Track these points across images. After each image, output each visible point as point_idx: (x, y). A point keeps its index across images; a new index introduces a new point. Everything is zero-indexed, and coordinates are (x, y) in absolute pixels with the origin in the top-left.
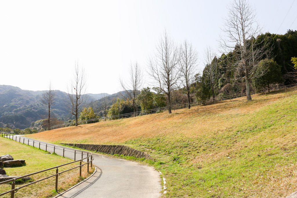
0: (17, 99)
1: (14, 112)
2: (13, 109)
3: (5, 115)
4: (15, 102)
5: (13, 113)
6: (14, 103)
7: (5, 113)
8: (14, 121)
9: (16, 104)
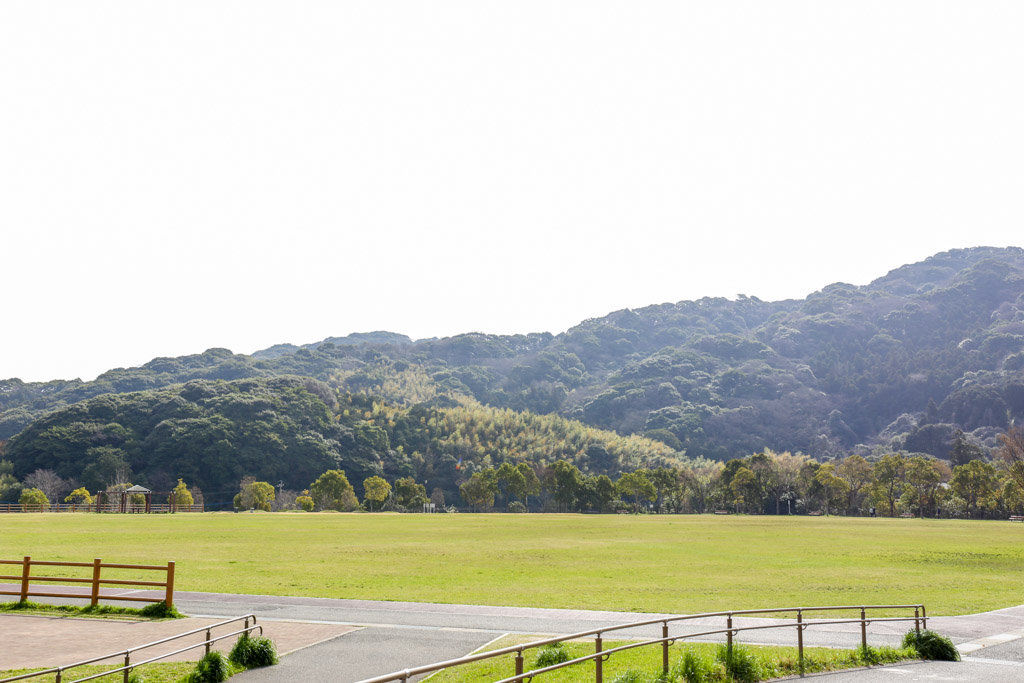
0: (1014, 306)
1: (1007, 368)
2: (1001, 356)
3: (967, 385)
4: (1010, 318)
5: (1003, 373)
6: (1004, 325)
7: (967, 378)
8: (1008, 412)
9: (1014, 330)
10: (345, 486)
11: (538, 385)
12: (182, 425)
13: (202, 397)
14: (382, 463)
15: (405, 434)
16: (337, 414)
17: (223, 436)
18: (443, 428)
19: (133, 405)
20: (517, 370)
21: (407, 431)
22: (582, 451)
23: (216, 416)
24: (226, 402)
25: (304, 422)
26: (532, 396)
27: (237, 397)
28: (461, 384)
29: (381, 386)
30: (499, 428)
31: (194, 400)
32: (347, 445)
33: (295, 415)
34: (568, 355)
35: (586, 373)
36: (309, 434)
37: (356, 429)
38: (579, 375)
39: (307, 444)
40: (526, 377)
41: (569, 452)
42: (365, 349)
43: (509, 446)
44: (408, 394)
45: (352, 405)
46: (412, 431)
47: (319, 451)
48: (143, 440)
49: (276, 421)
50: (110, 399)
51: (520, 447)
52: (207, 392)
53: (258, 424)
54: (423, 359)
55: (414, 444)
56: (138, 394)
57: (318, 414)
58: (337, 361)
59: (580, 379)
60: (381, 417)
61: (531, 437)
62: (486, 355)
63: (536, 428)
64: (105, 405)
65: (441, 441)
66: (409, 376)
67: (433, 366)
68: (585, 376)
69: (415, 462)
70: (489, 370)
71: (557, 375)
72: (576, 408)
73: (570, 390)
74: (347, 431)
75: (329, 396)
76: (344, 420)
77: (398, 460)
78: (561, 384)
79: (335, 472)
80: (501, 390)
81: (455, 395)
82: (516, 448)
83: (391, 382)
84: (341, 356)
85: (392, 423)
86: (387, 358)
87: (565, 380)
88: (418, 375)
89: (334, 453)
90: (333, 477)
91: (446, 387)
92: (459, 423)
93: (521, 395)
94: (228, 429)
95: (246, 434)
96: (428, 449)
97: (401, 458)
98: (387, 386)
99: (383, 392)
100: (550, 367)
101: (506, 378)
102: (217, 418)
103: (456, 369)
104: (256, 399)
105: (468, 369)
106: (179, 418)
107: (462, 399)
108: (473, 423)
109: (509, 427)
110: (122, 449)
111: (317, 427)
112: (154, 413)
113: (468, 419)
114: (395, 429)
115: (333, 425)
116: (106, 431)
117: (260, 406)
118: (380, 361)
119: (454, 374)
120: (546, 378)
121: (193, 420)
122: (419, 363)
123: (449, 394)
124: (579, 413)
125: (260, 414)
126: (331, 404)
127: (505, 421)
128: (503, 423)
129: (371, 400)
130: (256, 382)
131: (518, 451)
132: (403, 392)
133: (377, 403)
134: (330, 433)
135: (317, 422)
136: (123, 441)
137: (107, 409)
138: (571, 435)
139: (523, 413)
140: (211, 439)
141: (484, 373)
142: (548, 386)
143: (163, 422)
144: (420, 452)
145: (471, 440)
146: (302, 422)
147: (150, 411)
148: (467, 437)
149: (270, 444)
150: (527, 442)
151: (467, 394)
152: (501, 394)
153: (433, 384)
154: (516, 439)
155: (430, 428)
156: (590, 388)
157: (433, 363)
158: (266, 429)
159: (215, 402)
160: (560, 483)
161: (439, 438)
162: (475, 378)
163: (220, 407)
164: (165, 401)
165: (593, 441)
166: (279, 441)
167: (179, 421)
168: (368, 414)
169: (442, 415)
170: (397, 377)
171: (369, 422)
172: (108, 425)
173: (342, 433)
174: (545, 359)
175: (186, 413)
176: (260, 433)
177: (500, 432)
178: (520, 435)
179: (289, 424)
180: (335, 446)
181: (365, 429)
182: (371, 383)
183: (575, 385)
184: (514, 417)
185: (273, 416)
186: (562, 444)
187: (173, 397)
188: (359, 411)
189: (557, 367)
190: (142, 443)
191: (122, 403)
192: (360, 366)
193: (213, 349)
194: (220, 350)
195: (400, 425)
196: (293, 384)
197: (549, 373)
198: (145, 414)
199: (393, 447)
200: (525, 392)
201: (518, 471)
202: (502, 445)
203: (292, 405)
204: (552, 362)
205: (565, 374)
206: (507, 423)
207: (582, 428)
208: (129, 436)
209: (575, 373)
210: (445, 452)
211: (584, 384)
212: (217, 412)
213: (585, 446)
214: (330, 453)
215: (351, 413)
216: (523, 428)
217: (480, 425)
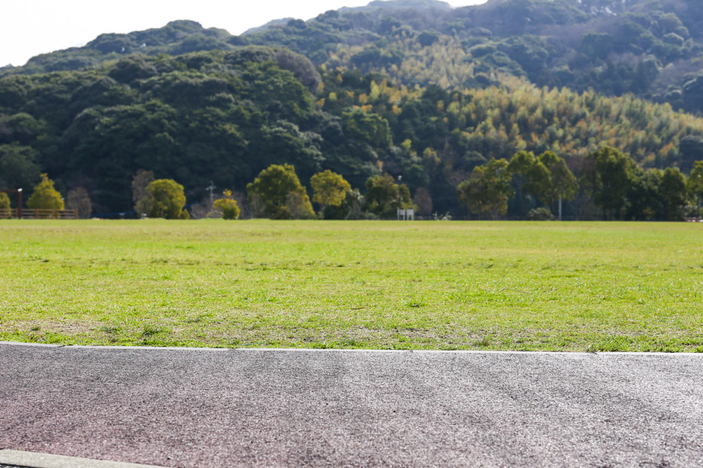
10: (294, 187)
11: (617, 59)
12: (109, 114)
13: (138, 77)
14: (380, 164)
15: (415, 124)
16: (320, 97)
17: (161, 127)
18: (468, 115)
19: (47, 89)
20: (590, 39)
21: (418, 120)
22: (671, 146)
23: (153, 101)
24: (167, 84)
25: (274, 109)
26: (608, 74)
27: (182, 76)
28: (508, 60)
29: (399, 66)
30: (548, 115)
31: (127, 82)
32: (331, 139)
33: (260, 100)
34: (665, 16)
35: (691, 40)
36: (280, 125)
37: (346, 118)
38: (680, 43)
39: (276, 138)
40: (600, 47)
41: (650, 147)
42: (380, 17)
43: (563, 141)
44: (436, 76)
45: (343, 85)
46: (425, 121)
47: (292, 147)
48: (60, 135)
49: (234, 107)
50: (18, 81)
51: (578, 141)
52: (143, 71)
53: (209, 112)
54: (458, 29)
55: (426, 138)
56: (56, 75)
57: (293, 98)
58: (341, 35)
59: (681, 48)
60: (383, 101)
61: (594, 126)
62: (547, 21)
63: (604, 114)
64: (11, 89)
65: (465, 134)
66: (438, 51)
67: (471, 37)
68: (688, 45)
69: (428, 163)
70: (550, 41)
71: (646, 44)
72: (671, 89)
73: (665, 65)
74: (333, 120)
75: (310, 73)
76: (329, 106)
77: (404, 160)
78: (652, 57)
79: (280, 168)
80: (566, 68)
81: (500, 75)
82: (573, 143)
83: (412, 60)
84: (347, 28)
85: (396, 110)
86: (410, 28)
87: (659, 52)
88: (450, 51)
89: (313, 151)
90: (278, 174)
91: (487, 65)
92: (492, 108)
93: (593, 75)
94: (169, 119)
95: (192, 125)
96: (447, 145)
97: (408, 157)
98: (406, 66)
99: (400, 73)
100: (637, 33)
101: (573, 51)
102: (154, 105)
103: (504, 41)
104: (207, 78)
105: (519, 40)
106: (106, 105)
107: (509, 80)
108: (511, 108)
109: (564, 114)
110: (33, 147)
111: (291, 116)
112: (75, 98)
113: (505, 102)
114: (401, 117)
115: (313, 112)
116: (12, 124)
117: (211, 87)
118: (400, 32)
119: (500, 47)
120: (631, 49)
121: (123, 107)
122: (453, 34)
123: (492, 75)
124: (676, 95)
125: (212, 98)
126: (312, 84)
127: (559, 104)
128: (555, 107)
129: (369, 79)
130: (210, 57)
131: (575, 147)
132: (427, 72)
133: (378, 83)
134: (308, 124)
135: (290, 108)
136: (34, 137)
137: (14, 94)
138: (654, 123)
139: (585, 94)
140: (146, 133)
141: (542, 45)
142: (631, 60)
143: (86, 111)
144: (435, 148)
145: (508, 130)
146: (269, 109)
147: (69, 96)
148: (502, 127)
149: (224, 137)
150: (588, 134)
151: (517, 74)
152: (565, 73)
153: (470, 62)
154: (574, 130)
155: (450, 116)
156: (694, 60)
157: (473, 34)
158: (219, 118)
159: (153, 83)
160: (604, 179)
161: (463, 129)
162: (529, 51)
163: (159, 90)
164: (89, 83)
165: (689, 131)
166: (238, 134)
167: (106, 110)
168: (363, 98)
169: (469, 98)
170: (421, 53)
171: (364, 108)
172: (14, 117)
173: (326, 123)
174: (629, 23)
175: (115, 99)
176: (211, 123)
177: (551, 122)
178: (579, 124)
179: (251, 111)
180: (315, 141)
181: (358, 117)
182: (386, 62)
183: (673, 57)
184: (571, 100)
185: (229, 100)
186: (641, 135)
187: (99, 78)
188: (351, 94)
189: (648, 33)
190: (59, 139)
191: (33, 87)
192: (371, 39)
193: (176, 22)
194: (186, 22)
195: (408, 111)
196: (260, 58)
197: (635, 42)
198: (61, 101)
199: (398, 142)
200: (600, 69)
201: (540, 163)
202: (552, 139)
203: (258, 85)
204: (639, 26)
205: (658, 42)
206: (561, 107)
207: (672, 114)
208: (42, 131)
209: (674, 41)
210: (470, 149)
211: (686, 55)
212: (155, 95)
213: (676, 138)
214: (308, 151)
215: (340, 96)
216: (584, 116)
217: (522, 111)
